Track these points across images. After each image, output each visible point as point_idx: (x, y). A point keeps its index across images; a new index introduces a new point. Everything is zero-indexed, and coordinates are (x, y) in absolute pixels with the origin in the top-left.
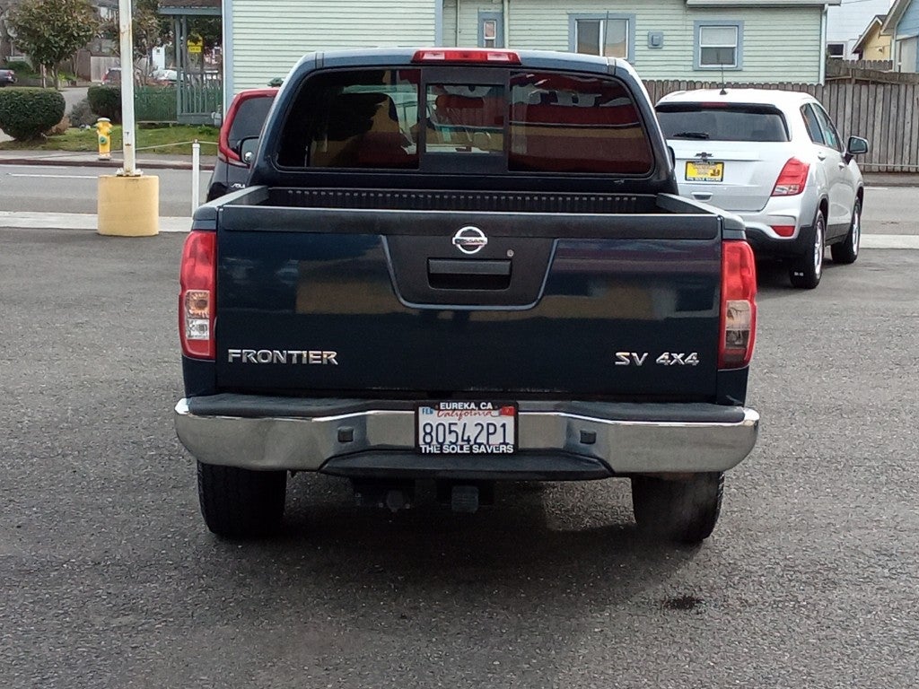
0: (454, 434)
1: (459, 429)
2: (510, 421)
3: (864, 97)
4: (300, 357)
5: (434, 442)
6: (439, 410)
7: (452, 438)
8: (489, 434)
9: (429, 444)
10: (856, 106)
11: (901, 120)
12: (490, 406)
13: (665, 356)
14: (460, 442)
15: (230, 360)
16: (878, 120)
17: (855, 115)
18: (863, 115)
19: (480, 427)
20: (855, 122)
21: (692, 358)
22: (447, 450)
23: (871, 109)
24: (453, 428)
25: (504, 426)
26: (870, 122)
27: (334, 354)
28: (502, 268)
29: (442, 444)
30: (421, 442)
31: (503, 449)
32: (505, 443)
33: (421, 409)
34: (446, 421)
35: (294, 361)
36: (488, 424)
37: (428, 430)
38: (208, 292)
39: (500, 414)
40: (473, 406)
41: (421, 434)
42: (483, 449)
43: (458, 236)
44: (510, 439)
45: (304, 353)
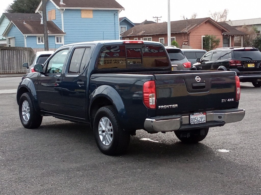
0: (196, 120)
1: (197, 119)
2: (205, 116)
3: (11, 53)
4: (171, 106)
5: (193, 122)
6: (194, 115)
7: (196, 121)
8: (202, 119)
9: (192, 122)
10: (9, 56)
11: (21, 59)
12: (202, 113)
13: (229, 99)
14: (197, 121)
15: (159, 108)
16: (15, 59)
17: (9, 58)
18: (11, 58)
19: (200, 118)
20: (9, 60)
21: (233, 100)
22: (195, 123)
23: (13, 57)
24: (196, 118)
25: (204, 117)
26: (13, 60)
27: (177, 105)
28: (203, 84)
29: (194, 122)
30: (191, 122)
31: (204, 122)
32: (204, 121)
33: (191, 115)
34: (195, 117)
35: (170, 107)
36: (202, 117)
37: (192, 119)
38: (154, 94)
39: (204, 115)
40: (199, 113)
41: (191, 120)
42: (201, 122)
43: (196, 79)
44: (205, 120)
45: (172, 105)
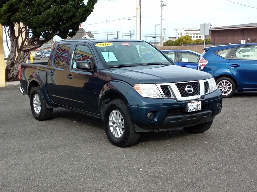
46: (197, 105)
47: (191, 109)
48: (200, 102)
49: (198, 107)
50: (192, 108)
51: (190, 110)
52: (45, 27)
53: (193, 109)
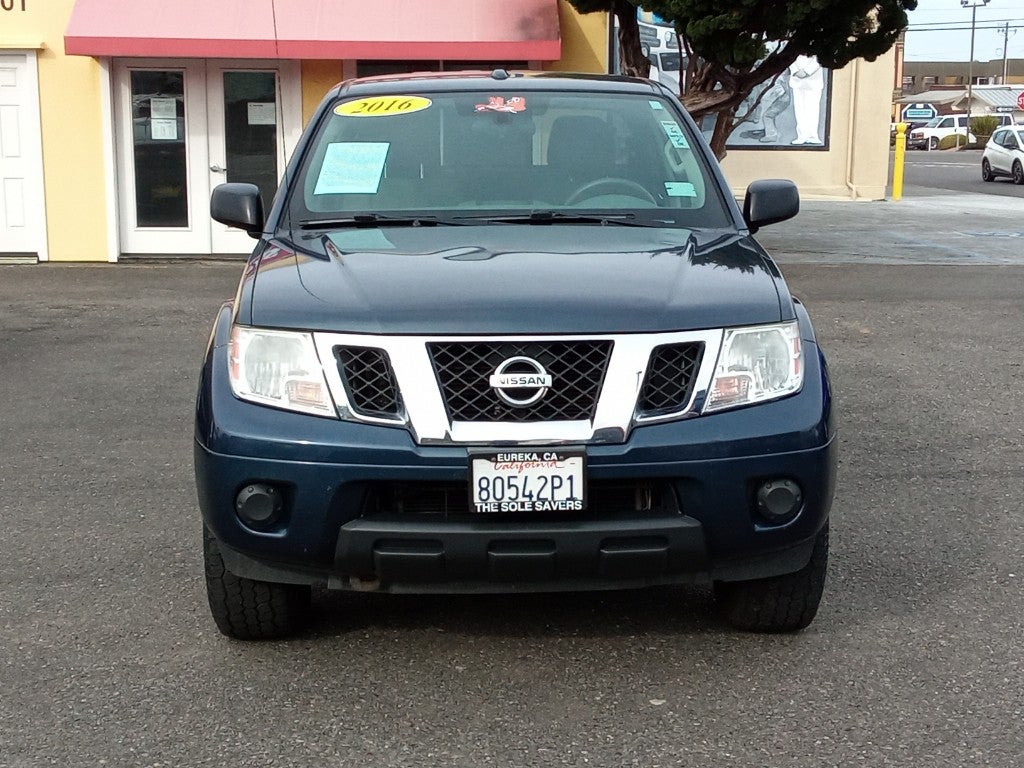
46: (555, 482)
47: (506, 499)
48: (578, 461)
49: (553, 488)
50: (511, 493)
51: (492, 499)
52: (717, 14)
53: (521, 499)
